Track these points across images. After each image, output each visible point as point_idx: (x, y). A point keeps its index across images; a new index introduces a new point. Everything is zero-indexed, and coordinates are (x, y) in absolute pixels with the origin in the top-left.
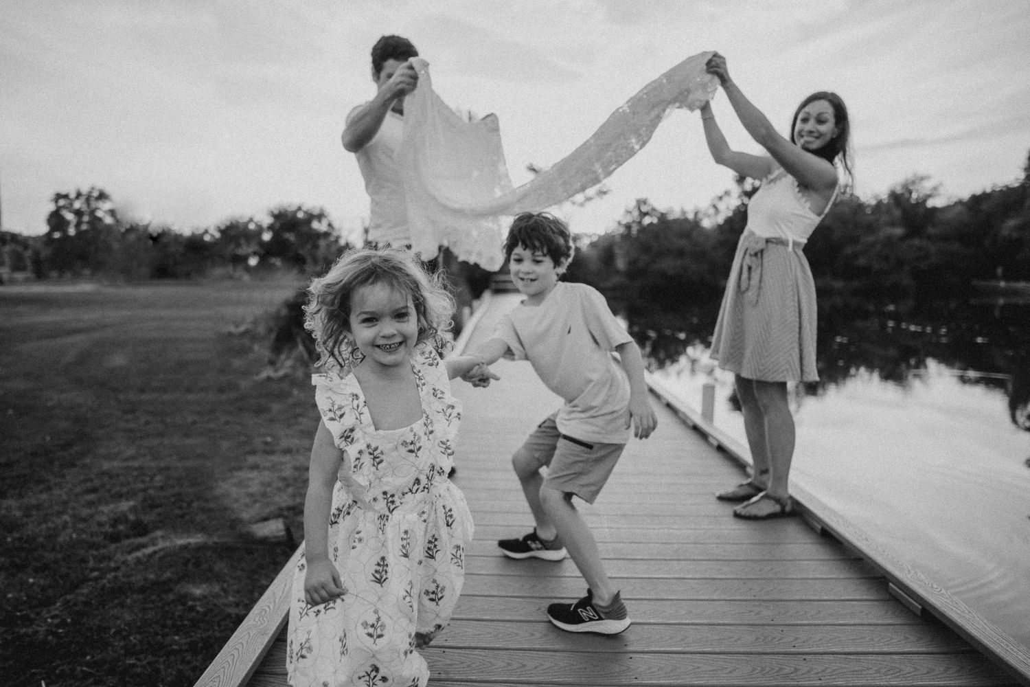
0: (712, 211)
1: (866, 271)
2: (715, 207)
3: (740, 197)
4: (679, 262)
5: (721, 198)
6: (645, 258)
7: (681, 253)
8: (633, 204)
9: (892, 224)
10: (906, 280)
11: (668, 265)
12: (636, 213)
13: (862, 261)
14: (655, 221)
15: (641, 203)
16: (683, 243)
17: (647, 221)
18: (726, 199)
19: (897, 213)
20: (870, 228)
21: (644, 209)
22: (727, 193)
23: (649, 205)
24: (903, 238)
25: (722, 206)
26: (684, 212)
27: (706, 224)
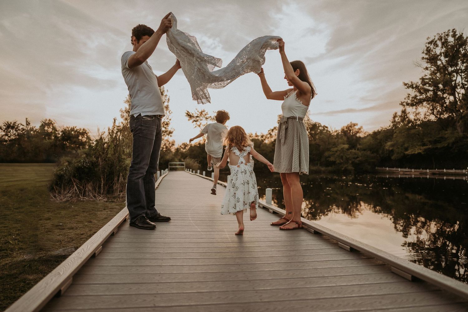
0: (269, 136)
2: (270, 134)
5: (272, 130)
18: (274, 130)
19: (345, 139)
20: (335, 145)
22: (275, 128)
24: (348, 149)
25: (273, 133)
26: (257, 136)
27: (267, 141)
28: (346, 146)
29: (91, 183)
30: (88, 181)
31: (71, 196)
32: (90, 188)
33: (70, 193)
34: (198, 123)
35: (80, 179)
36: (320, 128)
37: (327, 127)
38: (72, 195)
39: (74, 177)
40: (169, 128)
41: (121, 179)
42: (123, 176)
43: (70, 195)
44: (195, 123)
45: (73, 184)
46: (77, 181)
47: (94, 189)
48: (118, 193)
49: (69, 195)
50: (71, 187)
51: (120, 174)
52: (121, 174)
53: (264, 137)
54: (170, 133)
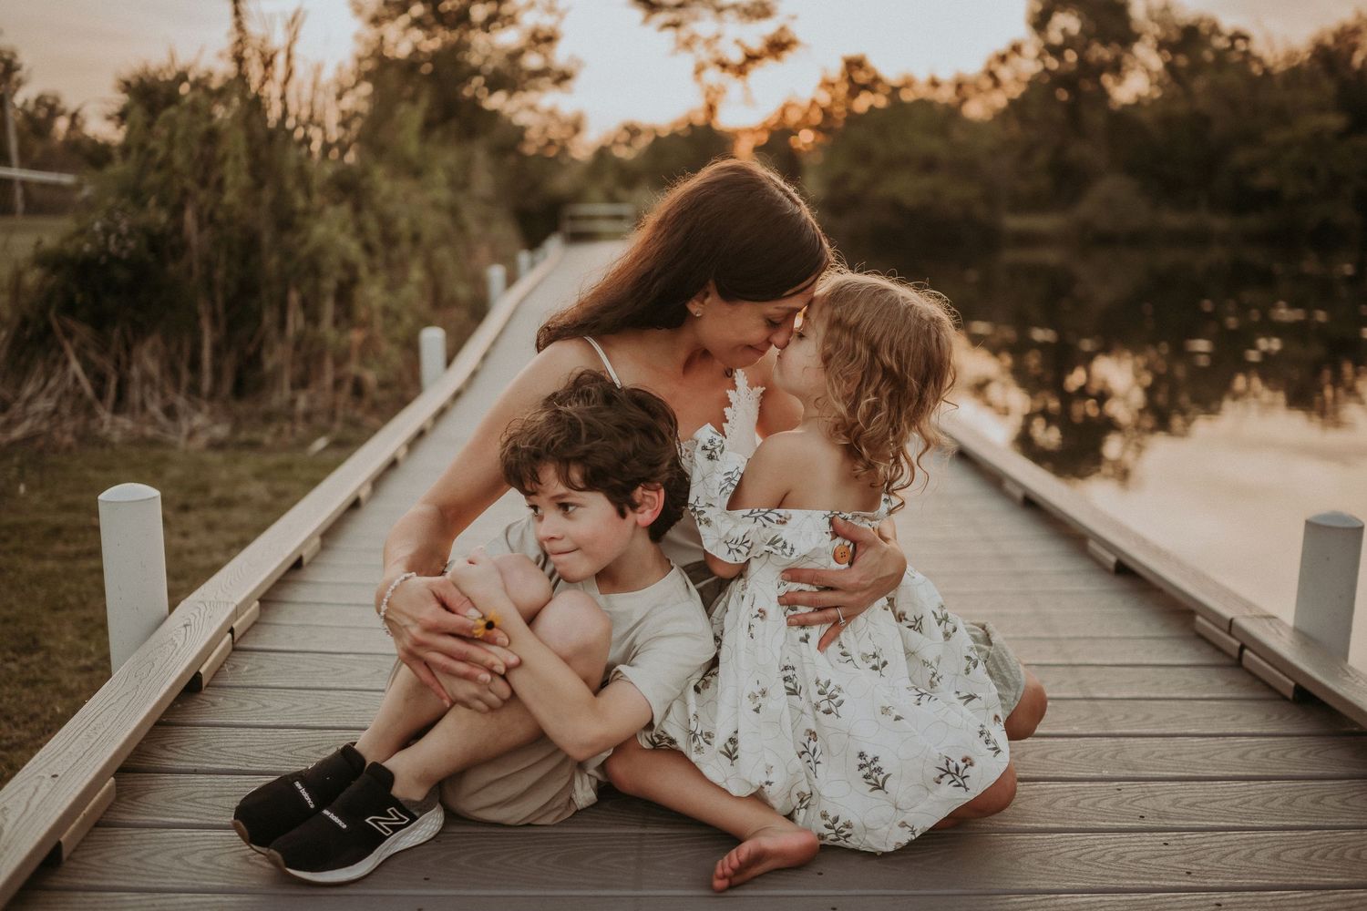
0: (988, 83)
1: (1271, 197)
2: (991, 74)
3: (1040, 57)
4: (926, 182)
5: (1003, 59)
6: (861, 174)
7: (929, 165)
8: (835, 69)
9: (1321, 109)
10: (1344, 214)
11: (906, 187)
12: (843, 89)
13: (1265, 180)
14: (881, 101)
15: (854, 65)
16: (934, 145)
17: (863, 103)
18: (1015, 59)
19: (1329, 87)
20: (1281, 116)
21: (861, 77)
22: (1016, 49)
23: (867, 71)
24: (1342, 135)
25: (1005, 73)
26: (935, 84)
27: (975, 110)
28: (1334, 121)
29: (153, 341)
30: (140, 332)
31: (55, 411)
32: (153, 366)
33: (49, 395)
34: (684, 33)
35: (99, 322)
36: (1220, 43)
37: (1246, 38)
38: (59, 401)
39: (69, 308)
40: (561, 55)
41: (296, 321)
42: (304, 303)
43: (50, 405)
44: (670, 33)
45: (61, 349)
46: (83, 332)
47: (172, 370)
48: (287, 393)
49: (44, 404)
50: (55, 362)
51: (286, 293)
52: (294, 297)
53: (969, 91)
54: (563, 78)
